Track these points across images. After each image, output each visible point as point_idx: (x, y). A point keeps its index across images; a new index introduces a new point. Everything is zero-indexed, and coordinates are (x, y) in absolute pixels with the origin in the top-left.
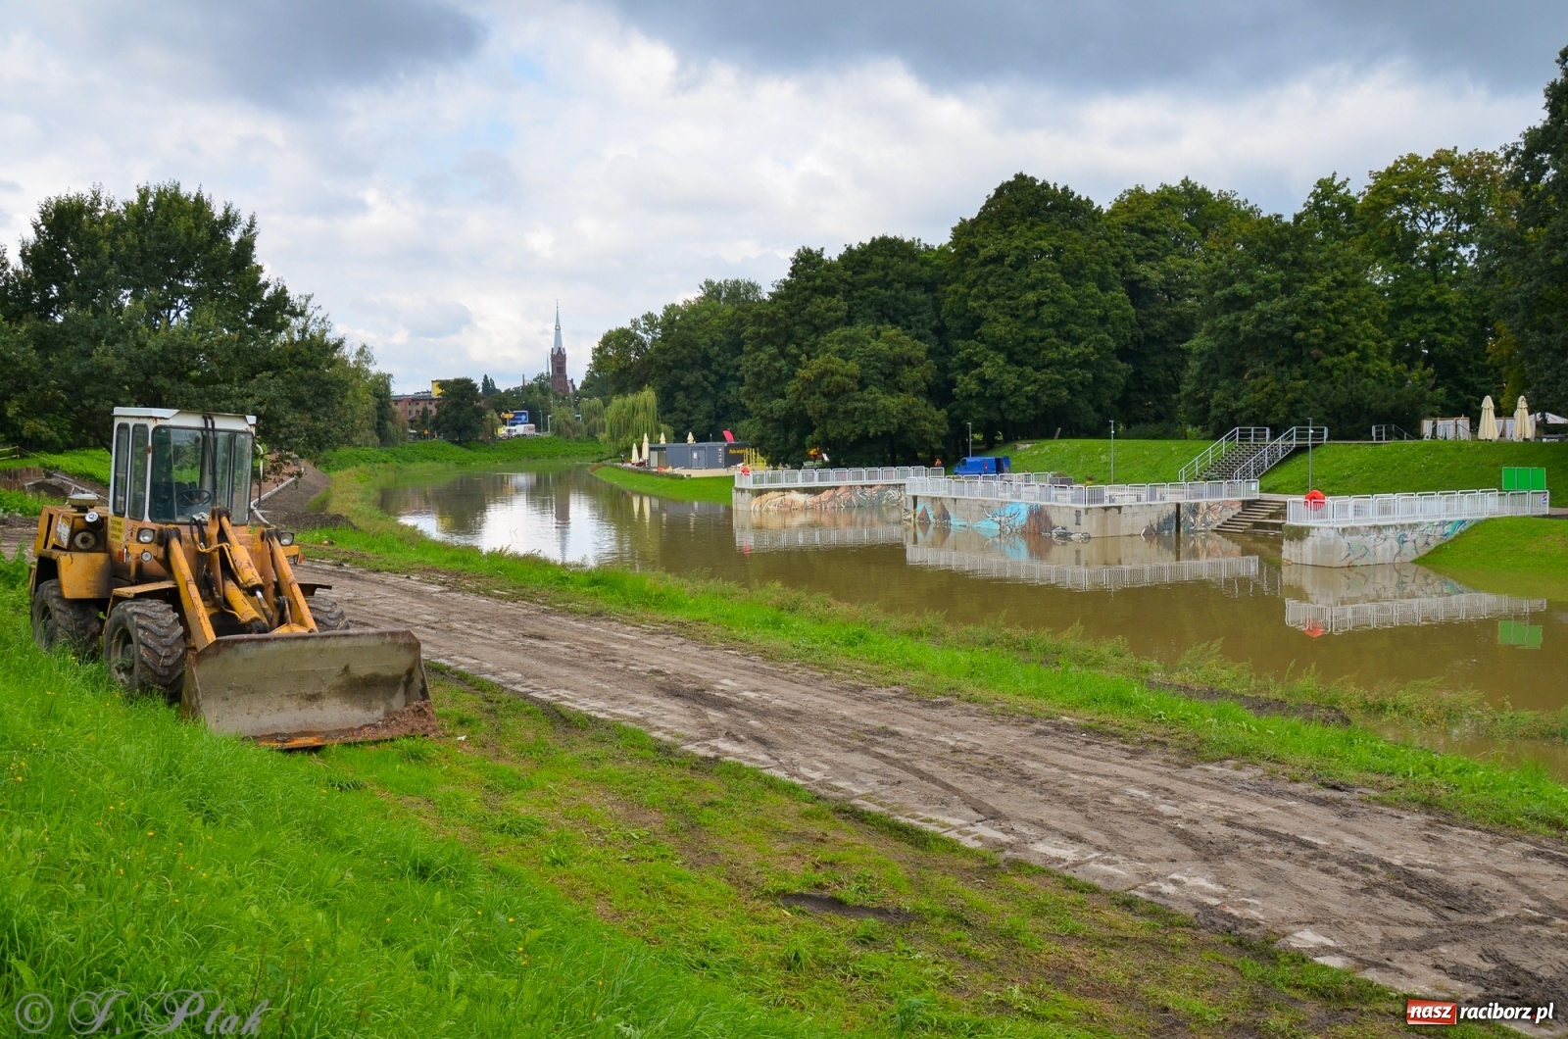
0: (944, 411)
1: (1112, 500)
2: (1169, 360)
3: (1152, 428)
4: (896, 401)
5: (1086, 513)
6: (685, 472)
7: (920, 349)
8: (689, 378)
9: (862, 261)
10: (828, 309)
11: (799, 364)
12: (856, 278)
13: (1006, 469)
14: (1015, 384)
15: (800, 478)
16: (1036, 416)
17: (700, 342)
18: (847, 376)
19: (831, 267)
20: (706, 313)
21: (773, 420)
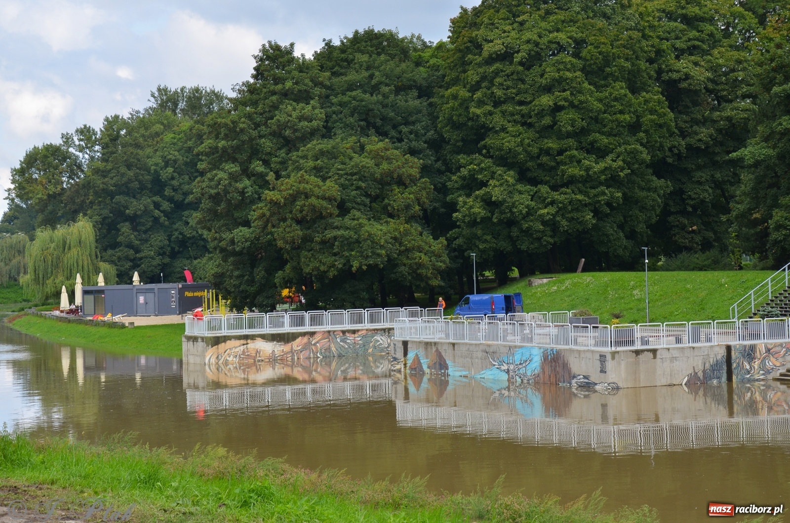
0: (442, 240)
1: (645, 342)
2: (718, 175)
3: (698, 258)
4: (384, 228)
5: (613, 358)
6: (126, 320)
7: (412, 166)
8: (135, 206)
9: (342, 60)
10: (301, 118)
11: (265, 184)
12: (335, 80)
13: (518, 308)
14: (527, 207)
15: (267, 323)
16: (554, 244)
17: (150, 162)
18: (324, 198)
19: (303, 66)
20: (158, 127)
21: (234, 253)
